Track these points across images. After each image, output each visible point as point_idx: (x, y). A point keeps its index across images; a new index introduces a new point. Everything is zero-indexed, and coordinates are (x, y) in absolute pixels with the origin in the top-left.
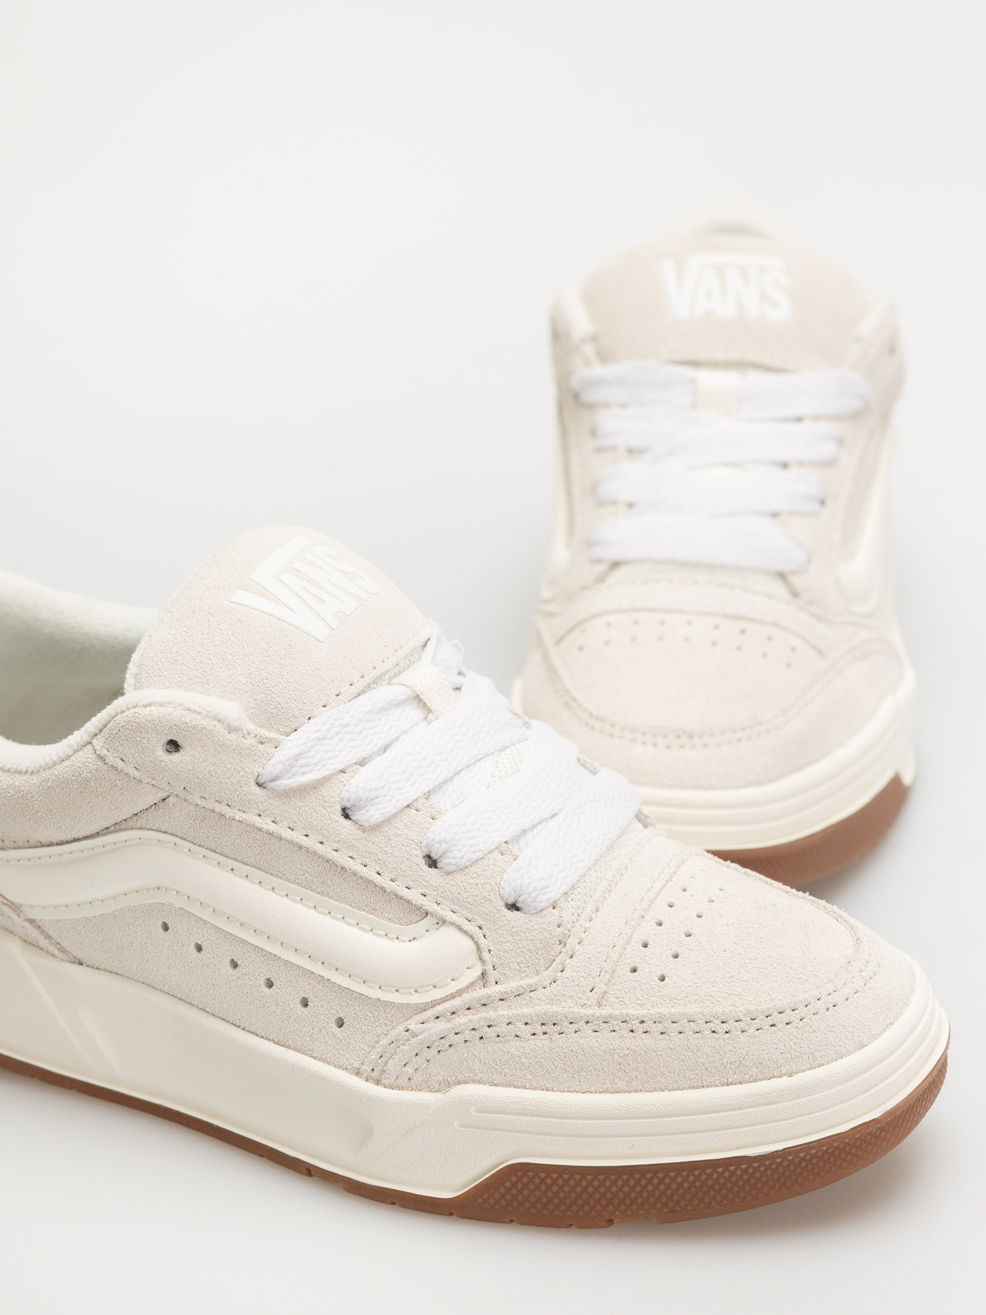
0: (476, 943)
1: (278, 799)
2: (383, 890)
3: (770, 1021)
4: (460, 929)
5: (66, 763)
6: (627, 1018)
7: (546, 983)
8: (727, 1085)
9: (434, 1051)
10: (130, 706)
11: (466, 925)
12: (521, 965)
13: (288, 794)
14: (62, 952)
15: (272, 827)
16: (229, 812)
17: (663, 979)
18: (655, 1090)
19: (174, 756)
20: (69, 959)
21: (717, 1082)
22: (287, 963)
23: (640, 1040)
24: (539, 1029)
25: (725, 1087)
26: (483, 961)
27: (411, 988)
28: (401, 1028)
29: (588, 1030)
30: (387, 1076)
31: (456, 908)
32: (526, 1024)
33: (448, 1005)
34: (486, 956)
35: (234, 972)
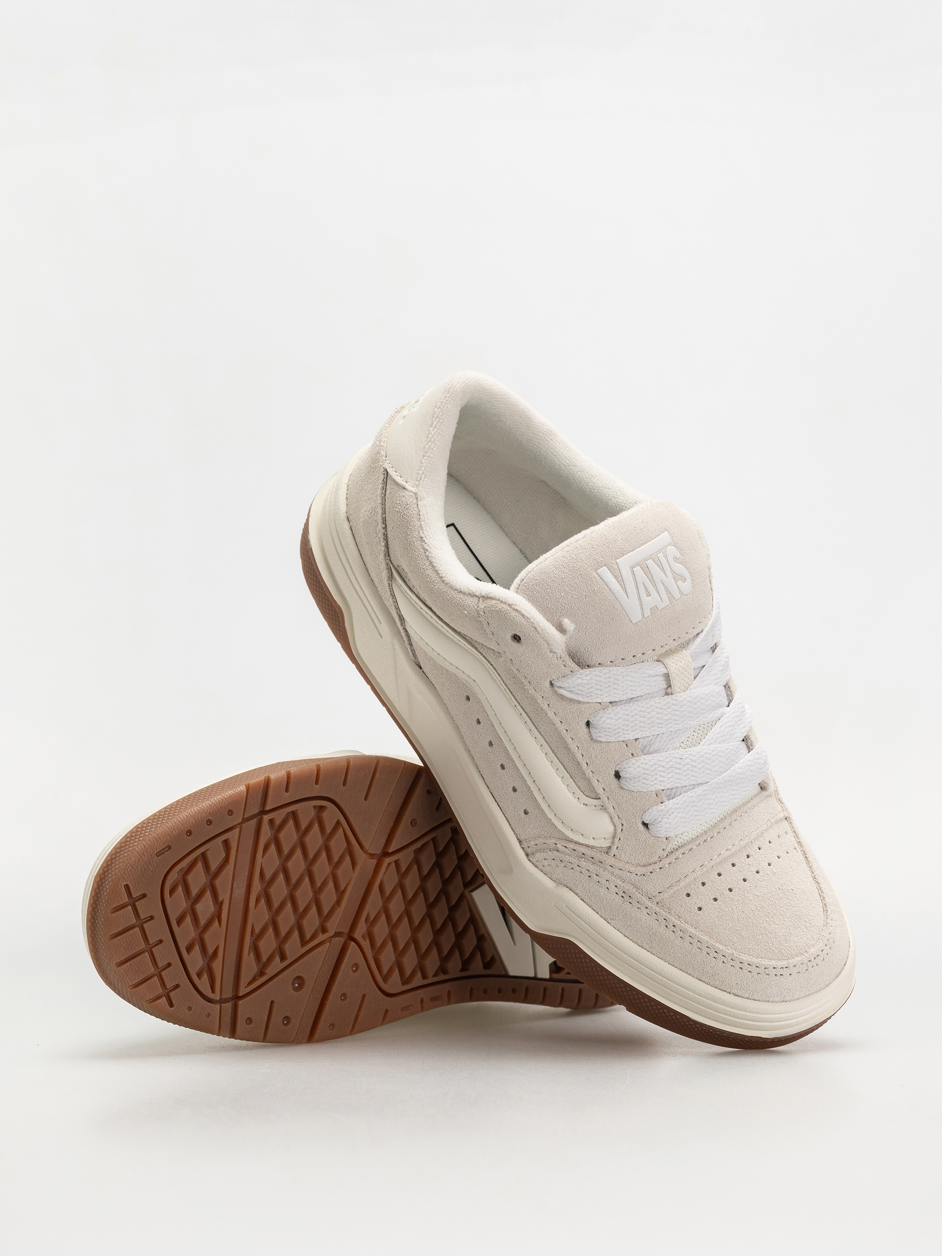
0: (615, 830)
1: (557, 697)
2: (584, 774)
3: (741, 965)
4: (611, 818)
5: (461, 596)
6: (668, 920)
7: (639, 874)
8: (700, 980)
9: (563, 865)
10: (507, 603)
11: (616, 819)
12: (632, 857)
13: (562, 697)
14: (414, 656)
15: (545, 707)
16: (528, 687)
17: (700, 909)
18: (662, 959)
19: (515, 644)
20: (416, 661)
21: (696, 976)
22: (516, 767)
23: (668, 933)
24: (621, 893)
25: (698, 981)
26: (613, 843)
27: (570, 827)
28: (554, 841)
29: (645, 911)
30: (533, 857)
31: (615, 807)
32: (616, 886)
33: (582, 849)
34: (616, 840)
35: (489, 748)
